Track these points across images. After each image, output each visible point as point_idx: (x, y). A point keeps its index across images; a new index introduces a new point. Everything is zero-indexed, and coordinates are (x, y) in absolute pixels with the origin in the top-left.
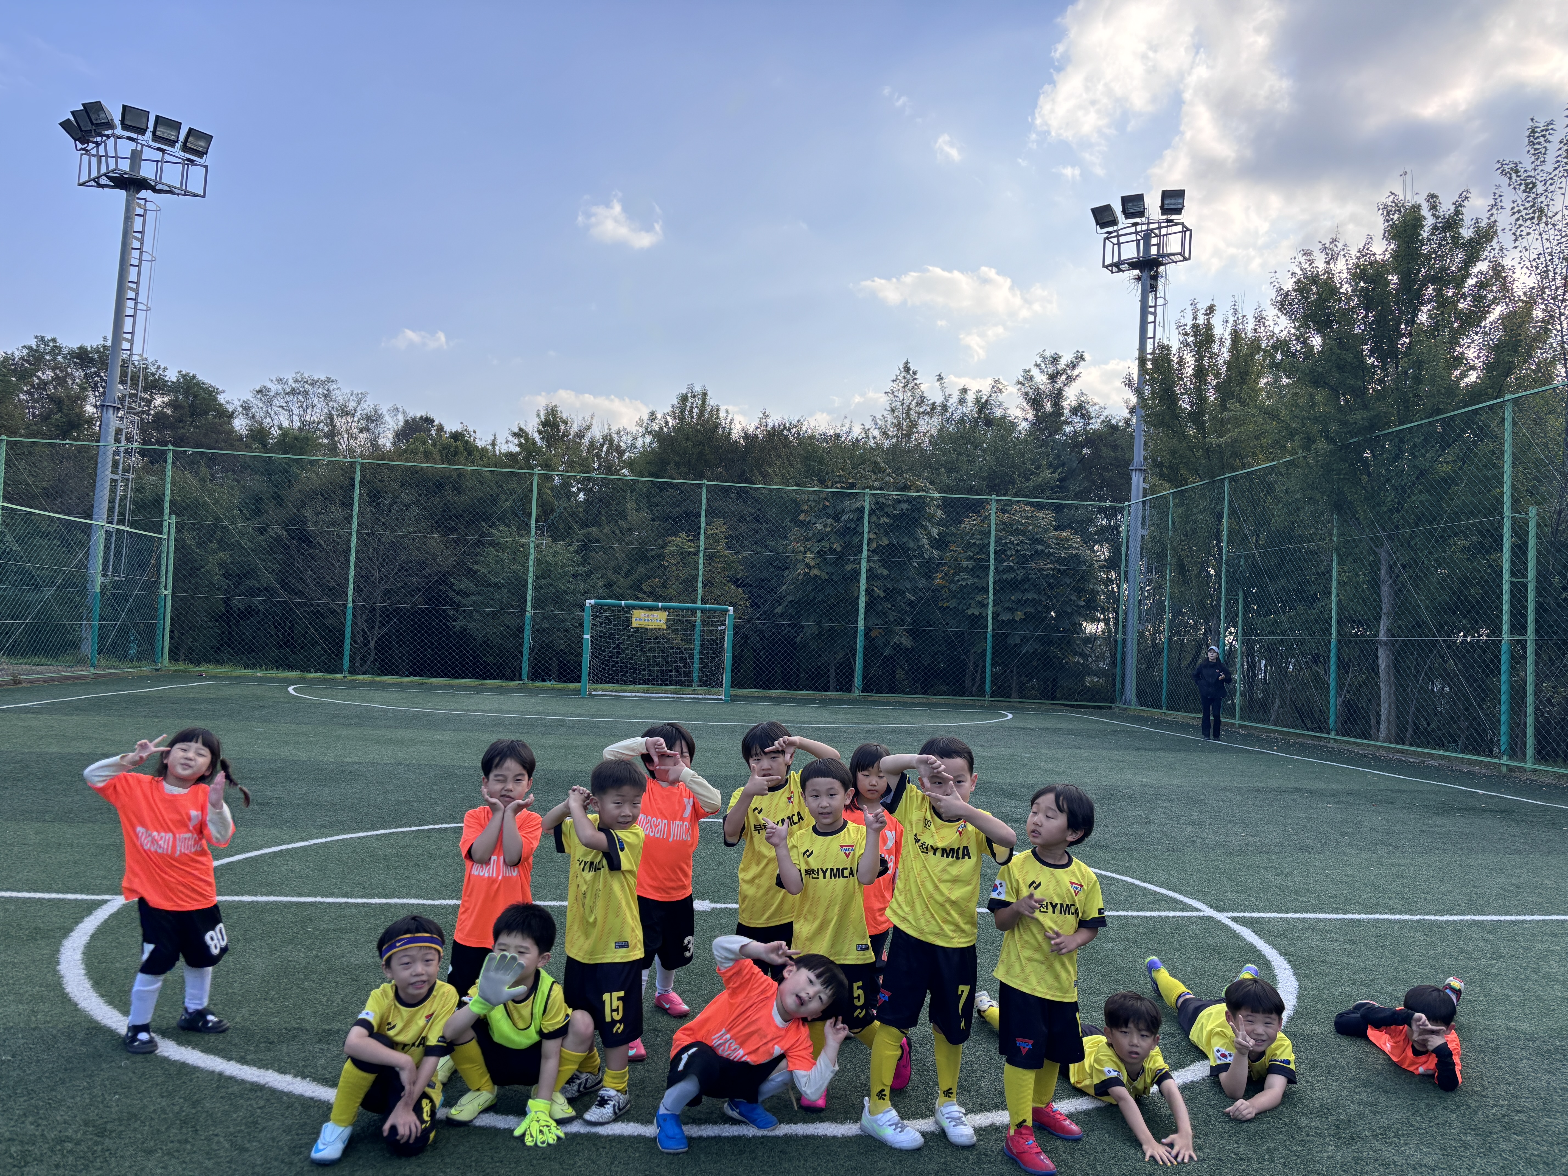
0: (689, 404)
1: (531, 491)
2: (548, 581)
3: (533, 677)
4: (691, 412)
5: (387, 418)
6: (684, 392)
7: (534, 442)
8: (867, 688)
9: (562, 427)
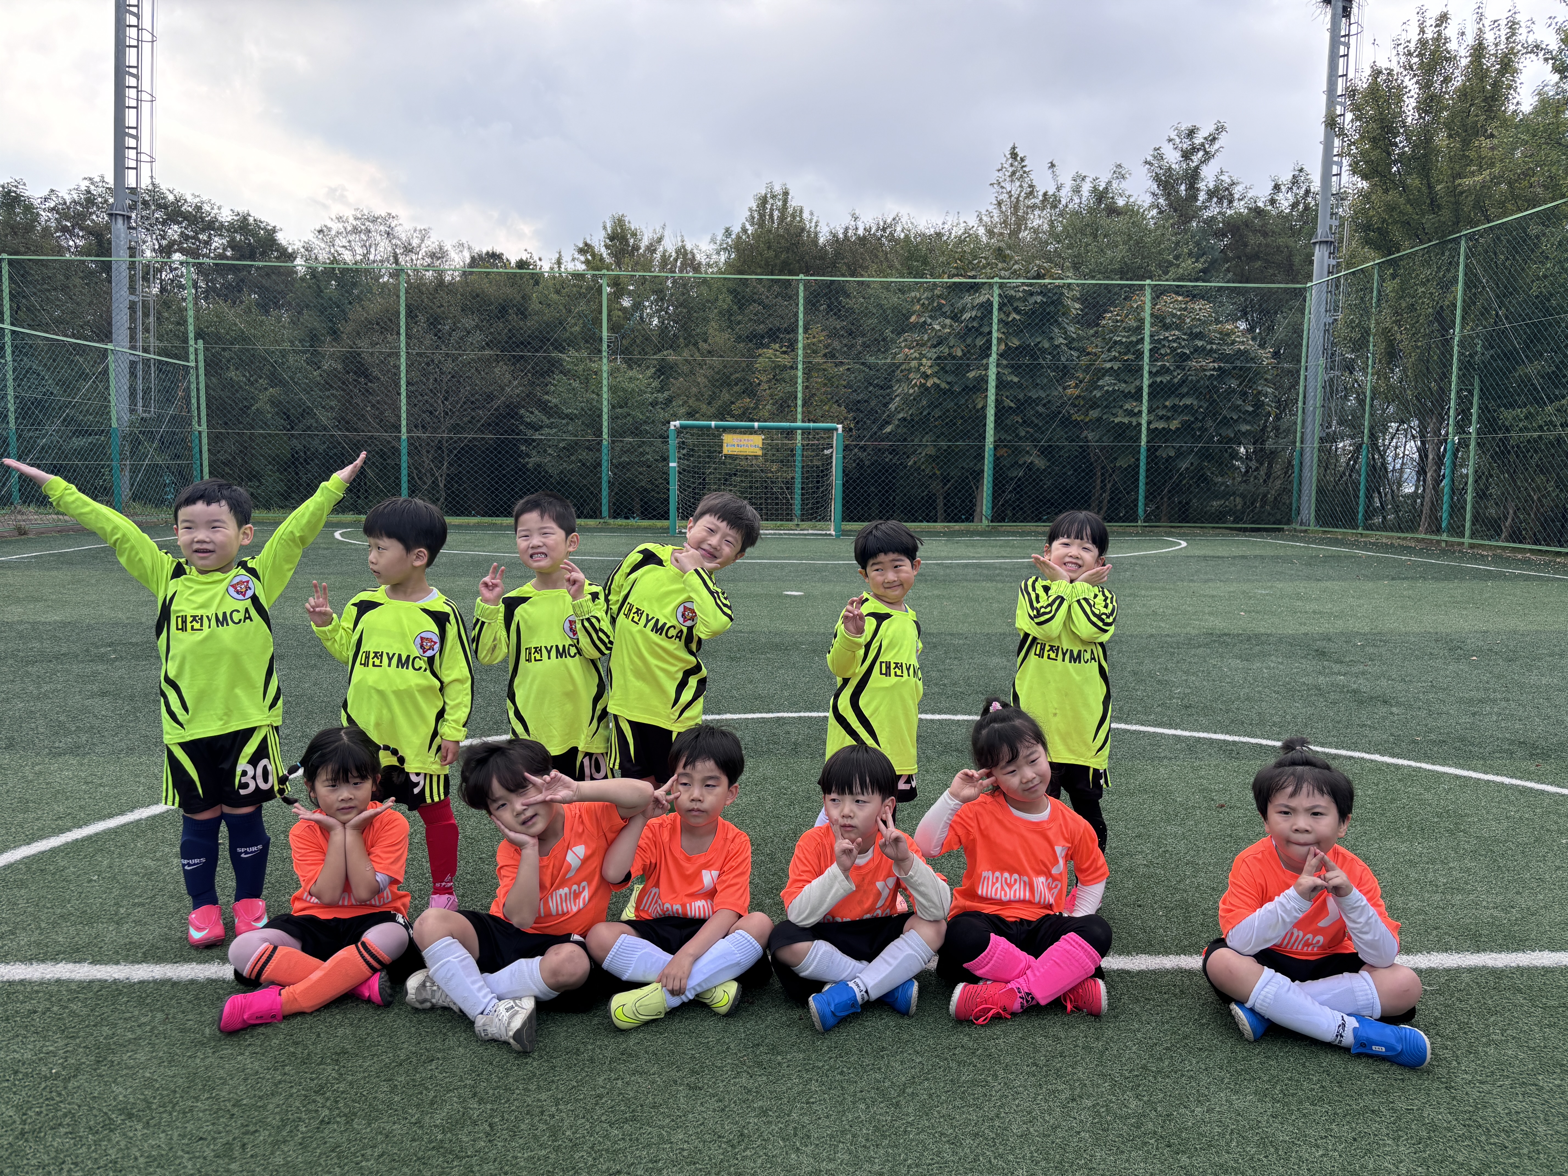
0: (768, 206)
1: (601, 313)
2: (626, 410)
3: (615, 515)
4: (771, 216)
5: (453, 254)
6: (763, 193)
7: (602, 259)
8: (998, 516)
9: (632, 241)
